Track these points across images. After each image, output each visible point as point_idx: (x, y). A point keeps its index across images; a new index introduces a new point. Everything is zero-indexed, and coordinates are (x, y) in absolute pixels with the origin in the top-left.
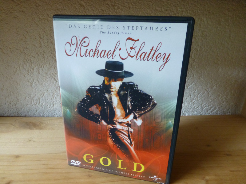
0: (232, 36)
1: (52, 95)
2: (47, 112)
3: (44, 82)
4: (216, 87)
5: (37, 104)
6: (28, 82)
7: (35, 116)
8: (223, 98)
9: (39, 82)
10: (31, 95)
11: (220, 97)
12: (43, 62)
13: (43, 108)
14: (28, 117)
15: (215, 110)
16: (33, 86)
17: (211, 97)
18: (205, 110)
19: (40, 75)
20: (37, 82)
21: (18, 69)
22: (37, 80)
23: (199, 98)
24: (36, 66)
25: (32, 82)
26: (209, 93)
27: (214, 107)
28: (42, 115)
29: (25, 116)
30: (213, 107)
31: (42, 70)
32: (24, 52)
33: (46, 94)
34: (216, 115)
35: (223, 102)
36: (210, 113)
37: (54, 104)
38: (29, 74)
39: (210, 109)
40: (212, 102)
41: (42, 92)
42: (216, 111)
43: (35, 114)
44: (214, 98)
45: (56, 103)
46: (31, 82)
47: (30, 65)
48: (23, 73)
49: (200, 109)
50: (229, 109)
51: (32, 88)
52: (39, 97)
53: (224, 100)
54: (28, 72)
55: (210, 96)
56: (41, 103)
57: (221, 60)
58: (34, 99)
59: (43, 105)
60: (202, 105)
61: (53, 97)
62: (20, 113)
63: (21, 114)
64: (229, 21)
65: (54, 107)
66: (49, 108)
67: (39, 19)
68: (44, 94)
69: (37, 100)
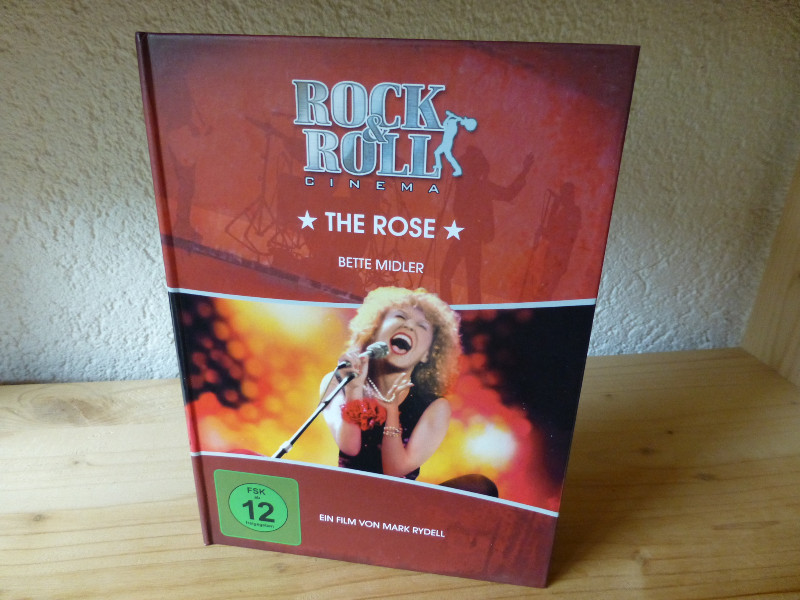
0: (713, 100)
1: (139, 306)
2: (126, 363)
3: (111, 266)
4: (666, 264)
5: (92, 339)
6: (57, 265)
7: (85, 376)
8: (688, 296)
9: (93, 265)
10: (70, 310)
11: (679, 295)
12: (105, 198)
13: (113, 351)
14: (63, 382)
15: (664, 334)
16: (73, 278)
17: (650, 294)
18: (632, 337)
19: (97, 243)
20: (89, 266)
21: (21, 223)
22: (89, 257)
23: (613, 300)
24: (82, 213)
25: (71, 267)
26: (644, 284)
27: (660, 326)
28: (108, 372)
29: (53, 380)
30: (658, 326)
31: (104, 225)
32: (40, 168)
33: (121, 303)
34: (667, 349)
35: (689, 311)
36: (647, 346)
37: (147, 335)
38: (59, 238)
39: (648, 334)
40: (655, 312)
41: (106, 298)
42: (665, 337)
43: (87, 369)
44: (661, 298)
45: (155, 331)
46: (68, 266)
47: (62, 211)
48: (38, 235)
49: (618, 333)
50: (705, 332)
51: (71, 285)
52: (97, 315)
53: (691, 303)
54: (55, 233)
55: (647, 291)
56: (104, 333)
57: (680, 178)
58: (80, 322)
59: (111, 342)
60: (625, 322)
61: (144, 312)
62: (35, 371)
63: (37, 373)
64: (707, 52)
65: (149, 346)
66: (133, 348)
67: (83, 55)
68: (112, 305)
69: (90, 326)
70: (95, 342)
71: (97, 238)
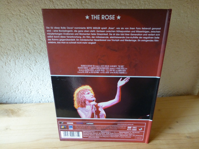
1: (29, 83)
2: (26, 98)
3: (21, 72)
6: (6, 72)
7: (15, 102)
9: (16, 72)
10: (10, 84)
12: (18, 54)
13: (22, 95)
14: (9, 104)
16: (11, 76)
22: (15, 70)
24: (13, 58)
25: (10, 73)
29: (6, 103)
31: (19, 61)
33: (24, 82)
37: (31, 91)
38: (6, 65)
41: (20, 81)
43: (15, 100)
45: (33, 90)
47: (7, 57)
52: (18, 86)
54: (5, 63)
56: (19, 90)
58: (13, 87)
59: (21, 93)
61: (30, 85)
62: (2, 100)
65: (32, 94)
66: (28, 94)
67: (11, 15)
68: (21, 83)
69: (16, 88)
70: (17, 93)
71: (17, 65)
